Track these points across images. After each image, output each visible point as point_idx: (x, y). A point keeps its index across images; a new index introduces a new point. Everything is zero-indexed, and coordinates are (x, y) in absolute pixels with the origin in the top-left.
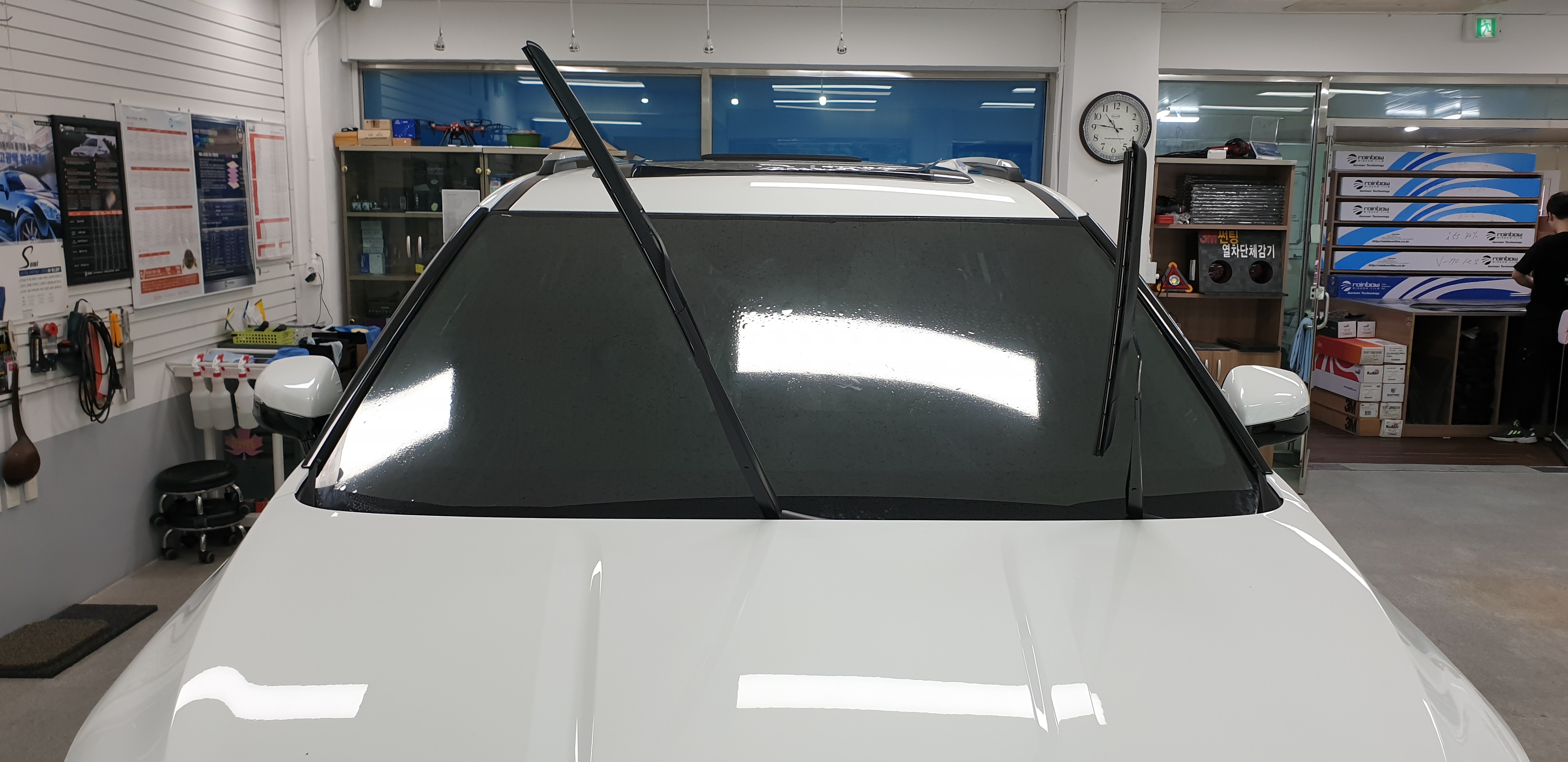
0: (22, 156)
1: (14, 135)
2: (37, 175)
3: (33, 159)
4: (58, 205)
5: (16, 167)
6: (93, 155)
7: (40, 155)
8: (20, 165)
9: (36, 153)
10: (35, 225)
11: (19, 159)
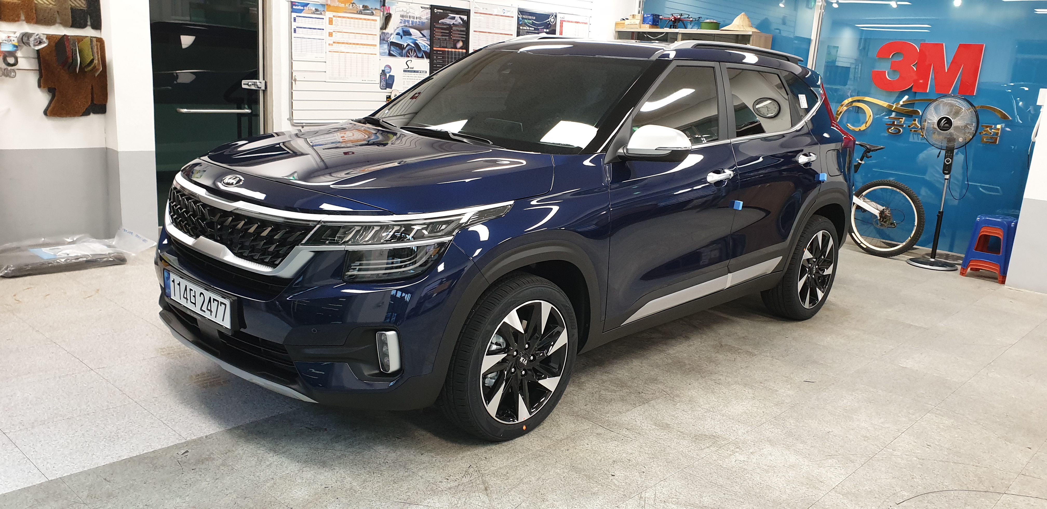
0: (412, 21)
1: (409, 12)
2: (420, 30)
3: (418, 23)
4: (429, 44)
5: (408, 26)
6: (452, 24)
7: (422, 22)
8: (410, 25)
9: (420, 21)
10: (415, 51)
11: (410, 22)
